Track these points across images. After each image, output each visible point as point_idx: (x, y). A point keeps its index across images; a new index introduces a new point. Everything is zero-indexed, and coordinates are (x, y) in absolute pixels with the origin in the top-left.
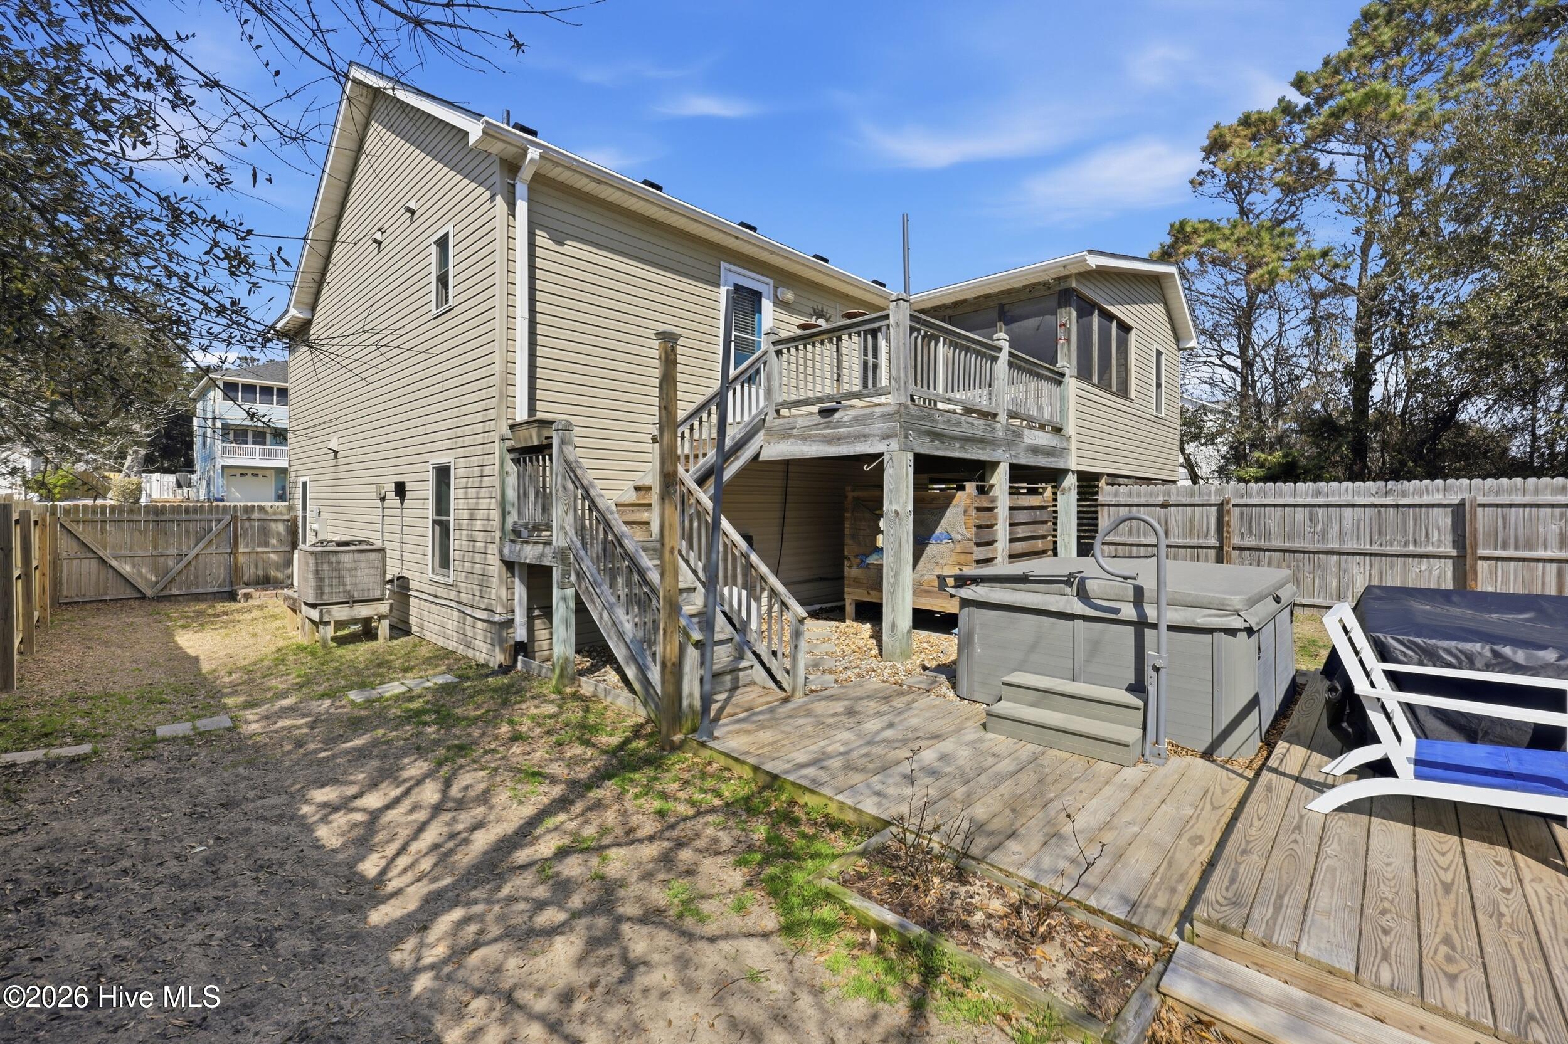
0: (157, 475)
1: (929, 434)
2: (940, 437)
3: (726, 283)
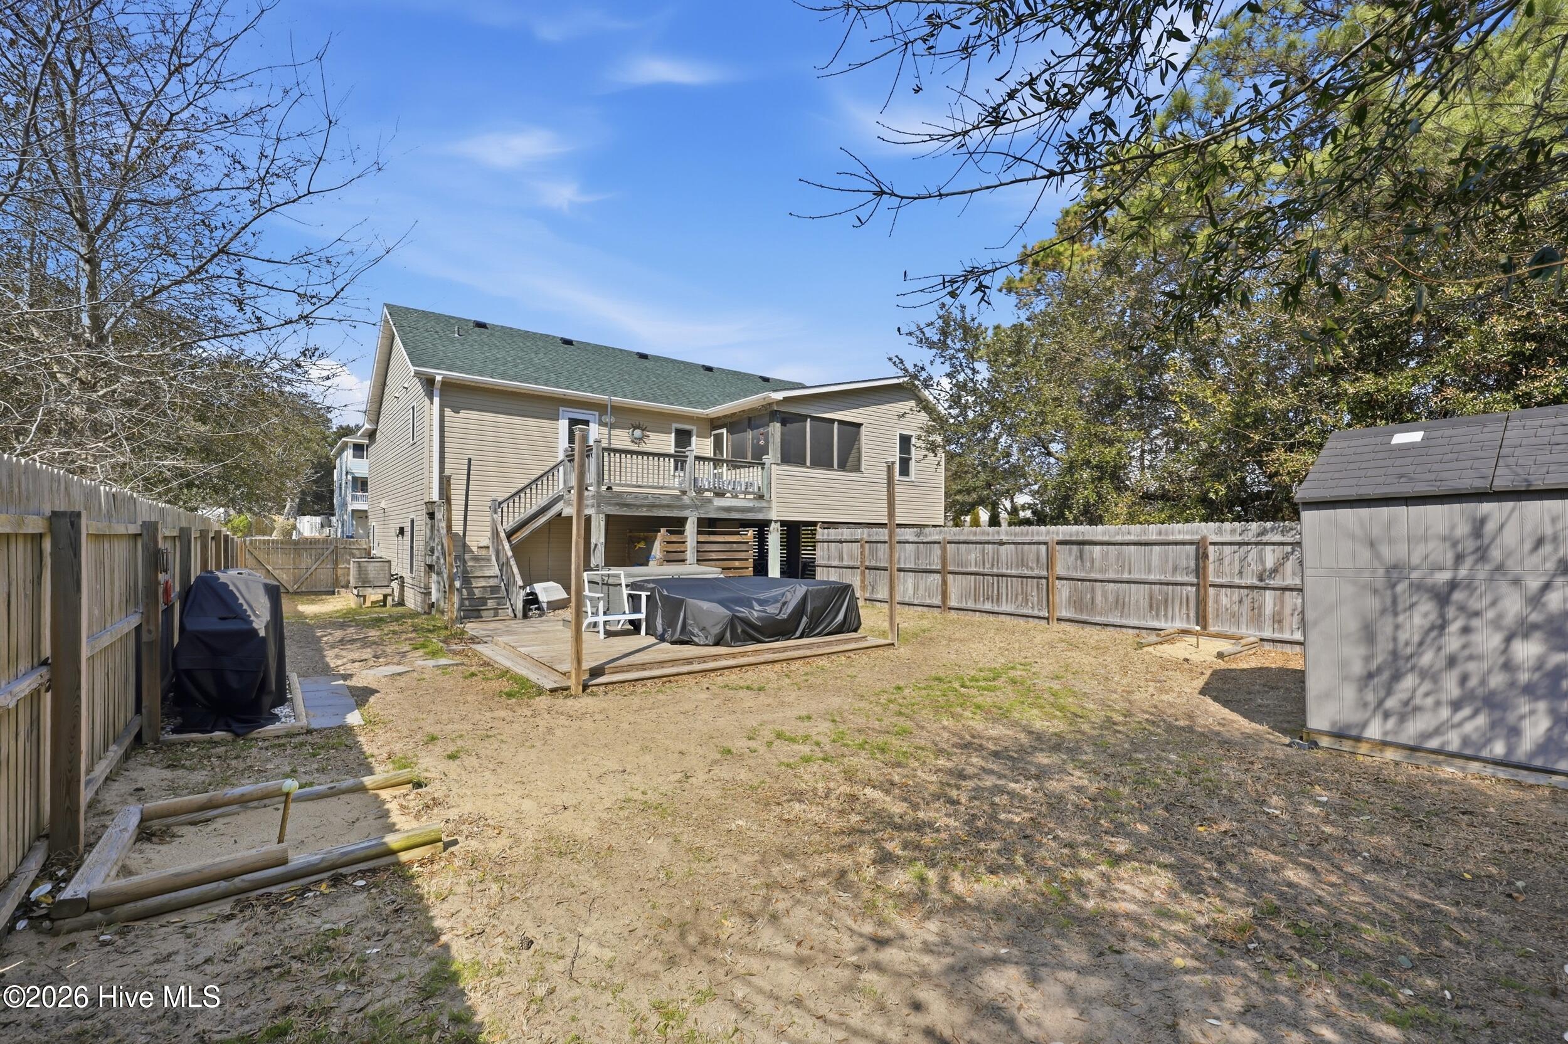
0: (307, 518)
1: (619, 505)
2: (628, 506)
3: (563, 418)
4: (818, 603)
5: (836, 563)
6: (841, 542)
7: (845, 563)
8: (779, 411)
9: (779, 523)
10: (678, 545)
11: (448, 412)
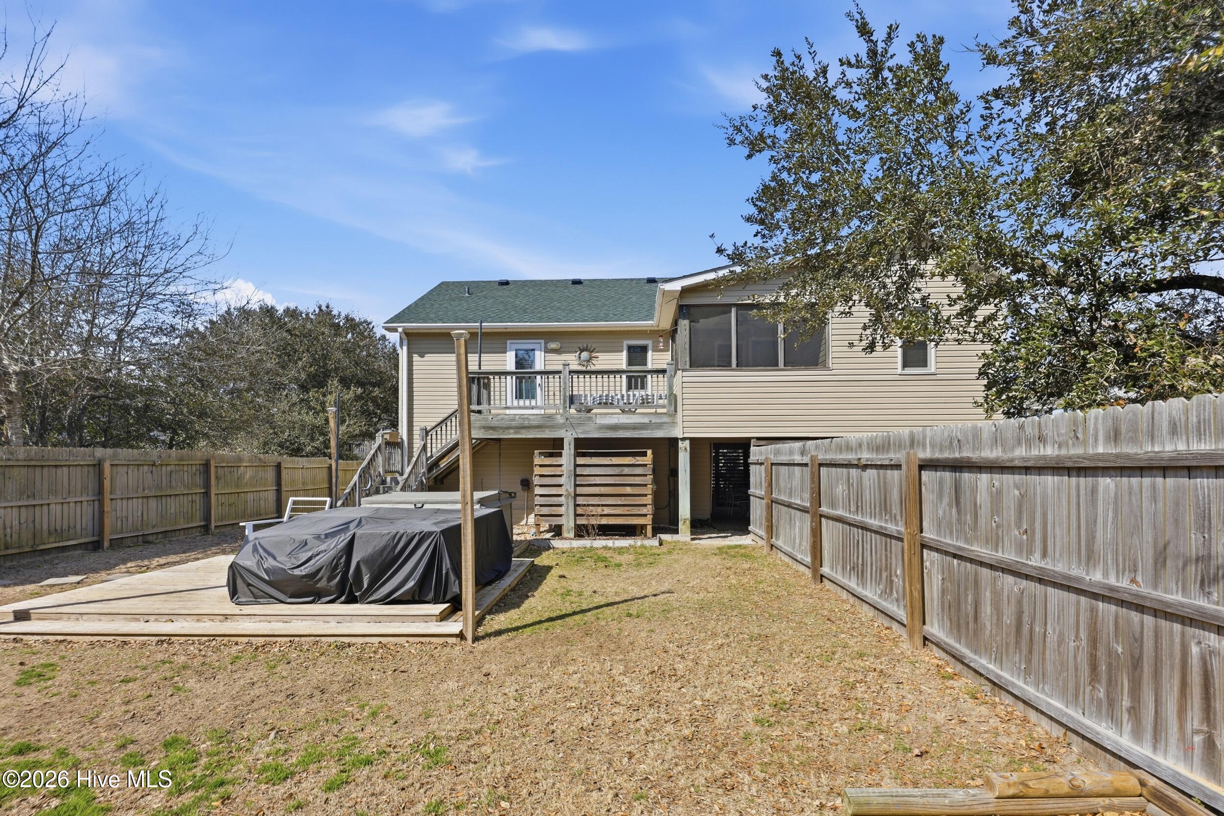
1: (484, 428)
2: (494, 428)
3: (511, 350)
8: (686, 305)
9: (688, 442)
10: (553, 468)
11: (416, 357)
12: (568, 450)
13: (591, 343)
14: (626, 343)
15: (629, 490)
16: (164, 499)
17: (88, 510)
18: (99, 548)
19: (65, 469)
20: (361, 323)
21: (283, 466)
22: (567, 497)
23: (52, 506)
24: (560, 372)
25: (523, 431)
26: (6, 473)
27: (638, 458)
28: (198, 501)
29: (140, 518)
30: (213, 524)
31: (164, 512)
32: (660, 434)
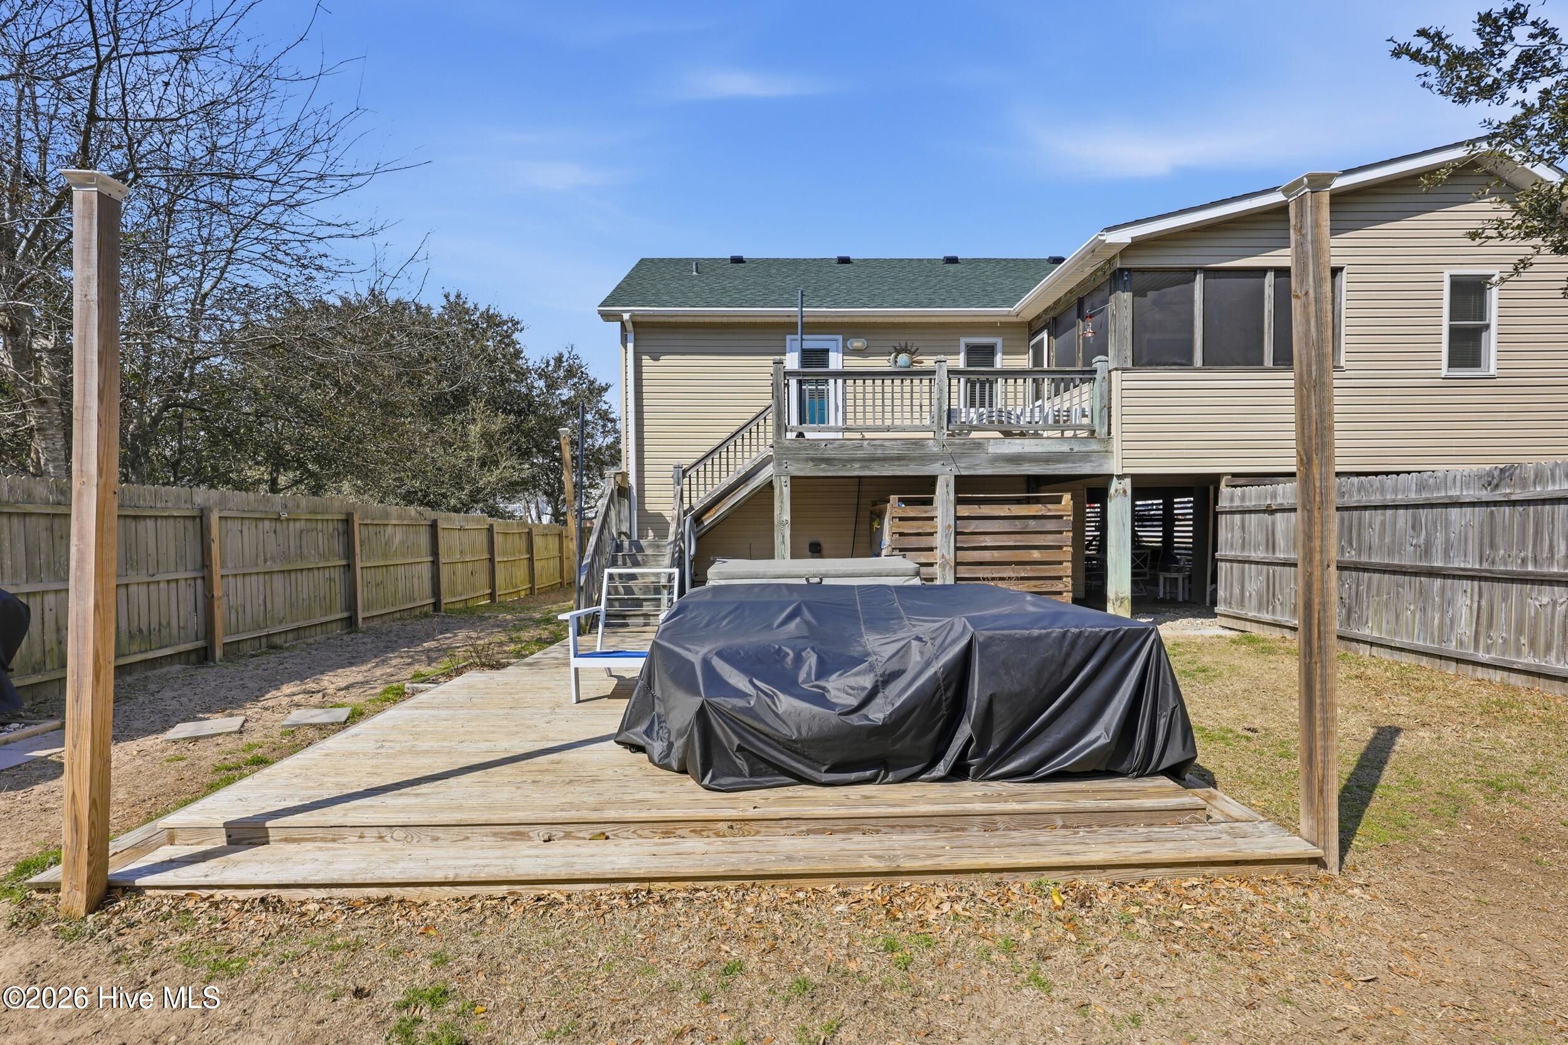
1: (812, 460)
2: (828, 461)
3: (792, 351)
4: (1012, 683)
5: (1259, 554)
6: (1270, 511)
7: (1280, 555)
8: (1129, 270)
9: (1128, 481)
10: (920, 523)
11: (646, 361)
12: (944, 493)
13: (913, 341)
14: (964, 341)
15: (1036, 555)
16: (293, 575)
17: (186, 594)
18: (206, 659)
19: (150, 523)
20: (505, 323)
21: (441, 524)
22: (943, 566)
23: (133, 589)
24: (933, 372)
25: (874, 465)
26: (56, 527)
27: (1050, 506)
28: (337, 577)
29: (262, 608)
30: (360, 615)
31: (294, 596)
32: (1086, 469)
